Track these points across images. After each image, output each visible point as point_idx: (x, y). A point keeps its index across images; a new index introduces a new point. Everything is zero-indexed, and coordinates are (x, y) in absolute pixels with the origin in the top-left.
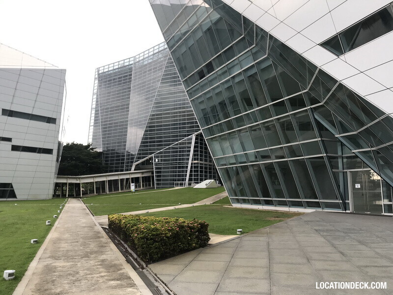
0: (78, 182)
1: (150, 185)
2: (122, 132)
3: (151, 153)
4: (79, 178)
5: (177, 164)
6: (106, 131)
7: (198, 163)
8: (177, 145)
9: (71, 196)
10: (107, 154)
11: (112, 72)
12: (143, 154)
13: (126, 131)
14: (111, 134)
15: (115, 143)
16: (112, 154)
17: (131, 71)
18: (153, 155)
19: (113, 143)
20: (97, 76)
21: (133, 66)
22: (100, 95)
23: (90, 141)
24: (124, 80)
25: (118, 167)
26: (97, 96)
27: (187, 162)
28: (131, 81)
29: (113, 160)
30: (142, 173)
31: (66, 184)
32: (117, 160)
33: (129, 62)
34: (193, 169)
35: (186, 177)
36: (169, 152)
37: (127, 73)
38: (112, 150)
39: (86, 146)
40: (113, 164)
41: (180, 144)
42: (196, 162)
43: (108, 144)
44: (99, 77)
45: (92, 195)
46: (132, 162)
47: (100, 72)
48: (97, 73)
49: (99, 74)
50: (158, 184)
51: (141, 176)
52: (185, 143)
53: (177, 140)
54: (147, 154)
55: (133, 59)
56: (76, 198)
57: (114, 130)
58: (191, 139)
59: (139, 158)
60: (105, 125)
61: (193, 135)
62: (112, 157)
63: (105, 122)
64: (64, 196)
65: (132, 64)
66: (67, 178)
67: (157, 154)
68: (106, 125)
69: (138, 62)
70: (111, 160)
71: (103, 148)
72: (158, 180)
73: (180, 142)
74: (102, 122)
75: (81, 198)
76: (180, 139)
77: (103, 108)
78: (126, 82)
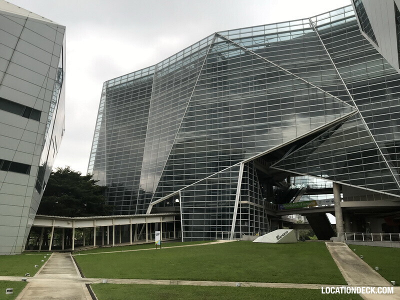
0: (70, 226)
1: (172, 236)
2: (135, 160)
3: (176, 189)
4: (72, 221)
5: (217, 204)
6: (113, 159)
7: (246, 205)
8: (216, 176)
9: (56, 249)
10: (112, 190)
11: (125, 85)
12: (165, 189)
13: (142, 159)
14: (120, 162)
15: (125, 175)
16: (119, 189)
17: (152, 83)
18: (180, 191)
19: (122, 175)
20: (105, 91)
21: (153, 76)
22: (107, 113)
23: (91, 172)
24: (141, 93)
25: (127, 208)
26: (104, 114)
27: (231, 202)
28: (150, 95)
29: (121, 198)
30: (163, 217)
31: (50, 228)
32: (125, 198)
33: (149, 71)
34: (241, 213)
35: (231, 224)
36: (204, 187)
37: (145, 85)
38: (120, 185)
39: (84, 177)
40: (120, 203)
41: (221, 175)
42: (245, 202)
43: (114, 176)
44: (107, 92)
45: (90, 247)
46: (148, 201)
47: (110, 86)
48: (105, 87)
49: (107, 89)
50: (187, 234)
51: (162, 221)
52: (228, 175)
53: (216, 170)
54: (171, 189)
55: (154, 67)
56: (64, 252)
57: (125, 157)
58: (238, 168)
59: (160, 195)
60: (111, 151)
61: (241, 163)
62: (118, 194)
63: (112, 147)
64: (45, 248)
65: (153, 74)
66: (52, 219)
67: (185, 189)
68: (114, 151)
69: (160, 71)
70: (118, 199)
71: (108, 181)
72: (186, 228)
73: (220, 172)
74: (108, 148)
75: (72, 252)
76: (221, 169)
77: (110, 129)
78: (144, 97)
